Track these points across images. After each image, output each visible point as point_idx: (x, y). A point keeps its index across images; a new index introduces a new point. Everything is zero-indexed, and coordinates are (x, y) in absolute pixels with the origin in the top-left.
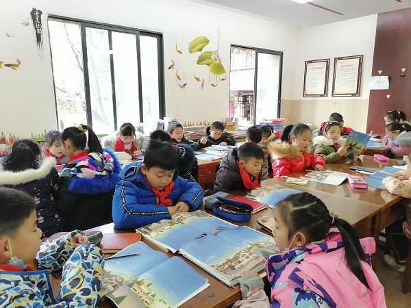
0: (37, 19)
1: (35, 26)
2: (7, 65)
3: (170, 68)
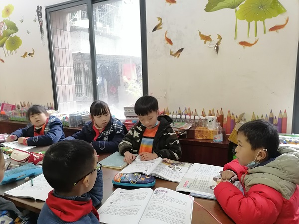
1: (39, 20)
2: (29, 54)
3: (154, 30)
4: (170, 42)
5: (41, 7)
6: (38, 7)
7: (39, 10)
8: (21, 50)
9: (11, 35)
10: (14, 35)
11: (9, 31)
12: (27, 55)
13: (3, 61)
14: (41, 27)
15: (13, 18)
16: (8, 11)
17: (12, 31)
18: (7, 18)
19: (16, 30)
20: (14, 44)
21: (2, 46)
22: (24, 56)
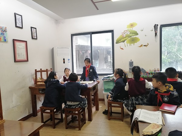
0: (156, 28)
1: (155, 30)
2: (144, 46)
5: (157, 25)
6: (155, 25)
8: (138, 44)
9: (133, 37)
10: (134, 37)
11: (131, 35)
12: (143, 46)
13: (122, 49)
14: (156, 34)
15: (134, 29)
16: (132, 25)
17: (134, 35)
18: (131, 29)
19: (137, 34)
20: (134, 40)
21: (124, 42)
22: (140, 46)
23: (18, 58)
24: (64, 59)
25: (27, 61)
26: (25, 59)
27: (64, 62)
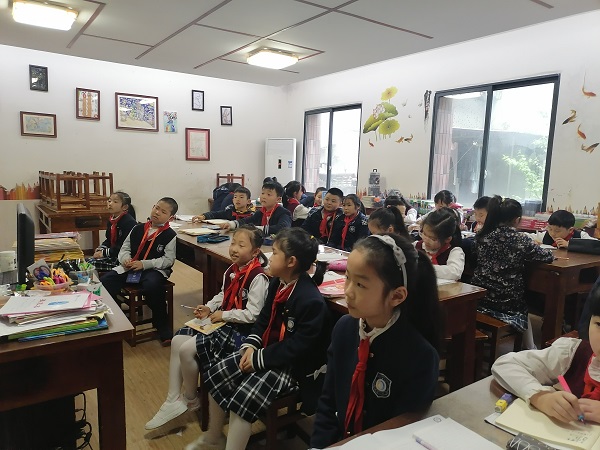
0: (428, 98)
1: (425, 104)
2: (406, 140)
3: (566, 122)
4: (583, 136)
5: (430, 92)
6: (427, 91)
7: (427, 94)
8: (396, 135)
9: (389, 119)
10: (392, 118)
11: (387, 114)
12: (403, 140)
13: (372, 145)
14: (426, 112)
15: (393, 102)
16: (389, 93)
17: (391, 114)
18: (388, 101)
19: (396, 113)
20: (390, 127)
21: (375, 130)
22: (399, 141)
23: (192, 155)
24: (280, 161)
25: (209, 159)
26: (205, 156)
27: (280, 167)
